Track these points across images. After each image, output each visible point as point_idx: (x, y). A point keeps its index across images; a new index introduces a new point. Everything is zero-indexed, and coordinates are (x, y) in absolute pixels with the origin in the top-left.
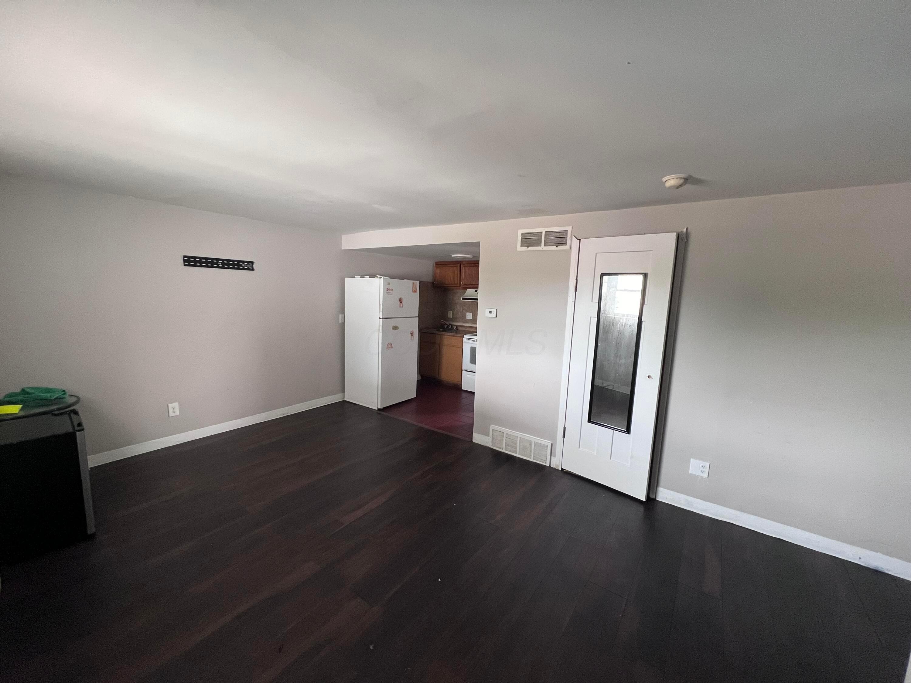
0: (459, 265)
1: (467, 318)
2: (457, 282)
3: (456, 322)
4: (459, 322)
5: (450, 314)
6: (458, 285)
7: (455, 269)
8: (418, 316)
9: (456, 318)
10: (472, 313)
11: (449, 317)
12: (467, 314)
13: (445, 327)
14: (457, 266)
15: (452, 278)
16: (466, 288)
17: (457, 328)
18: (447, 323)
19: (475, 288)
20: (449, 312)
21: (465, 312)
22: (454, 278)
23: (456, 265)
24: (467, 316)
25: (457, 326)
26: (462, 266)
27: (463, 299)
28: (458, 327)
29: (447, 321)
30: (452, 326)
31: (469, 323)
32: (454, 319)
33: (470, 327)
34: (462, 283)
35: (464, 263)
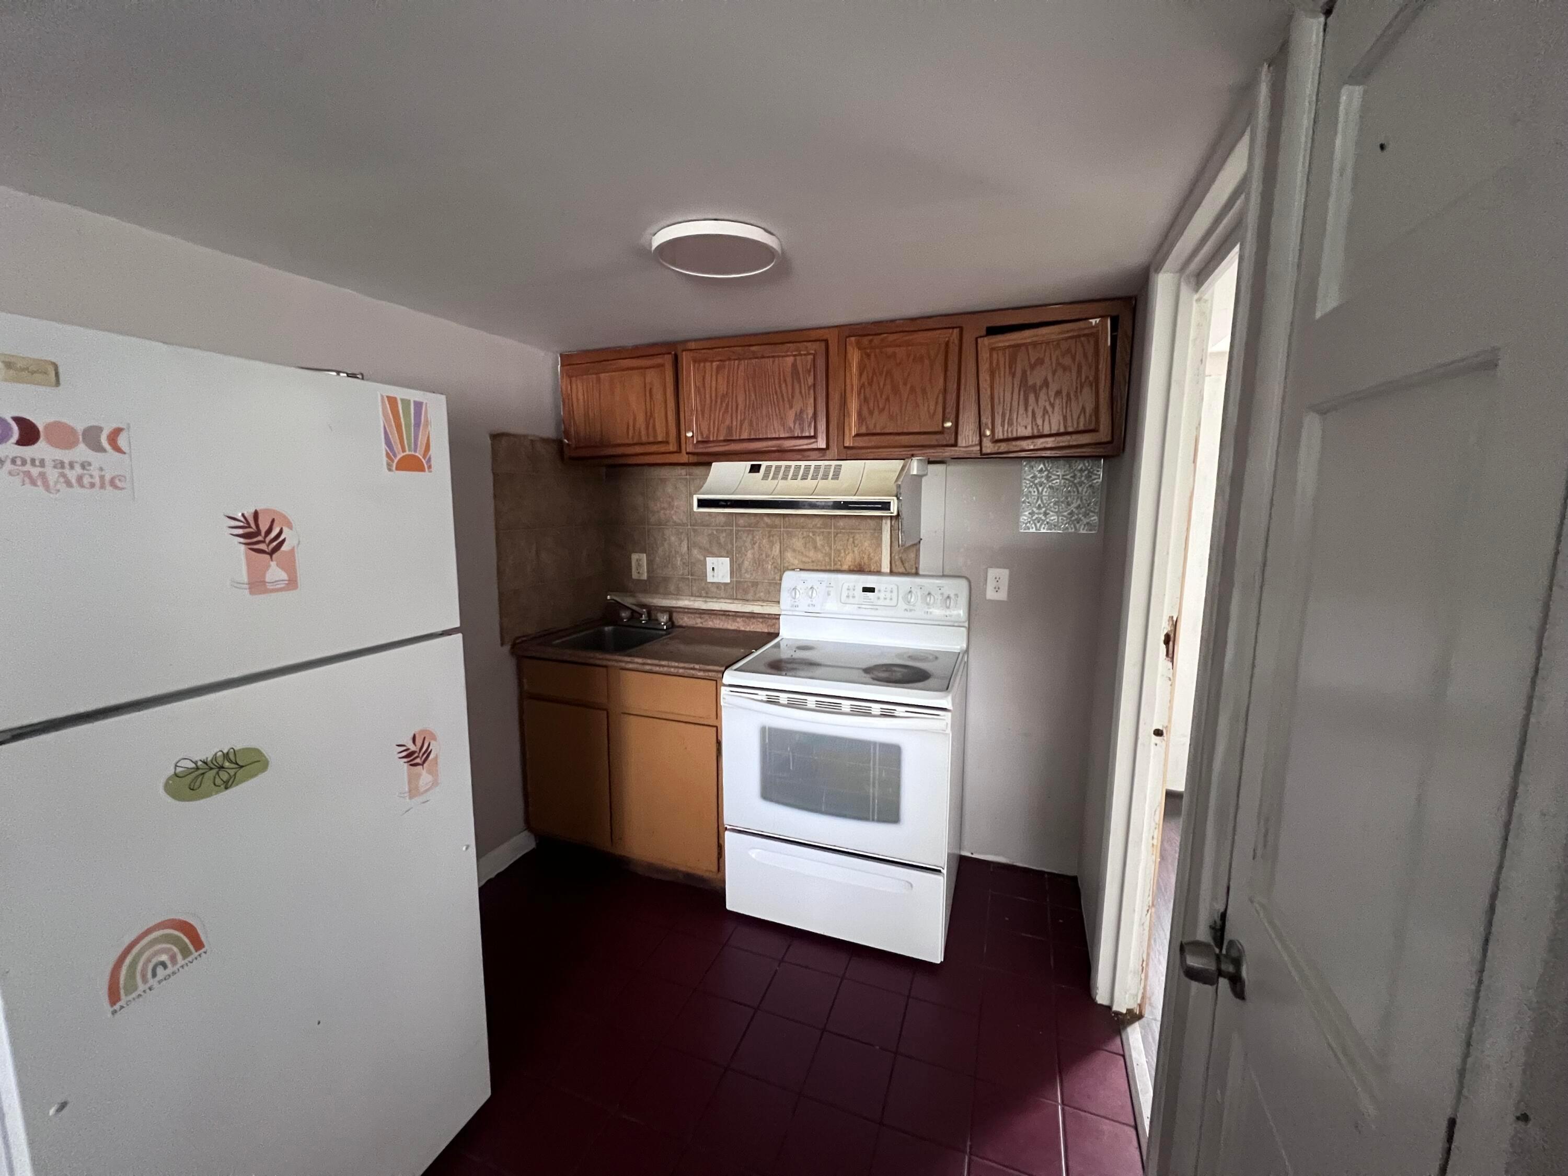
0: (668, 360)
1: (710, 579)
2: (667, 434)
3: (667, 594)
4: (678, 593)
5: (639, 565)
6: (672, 447)
7: (652, 376)
8: (457, 624)
9: (666, 580)
10: (727, 561)
11: (635, 575)
12: (710, 561)
13: (622, 619)
14: (662, 365)
15: (641, 419)
16: (704, 461)
17: (671, 619)
18: (628, 601)
19: (750, 456)
20: (635, 557)
21: (702, 558)
22: (649, 417)
23: (659, 360)
24: (709, 569)
25: (670, 611)
26: (685, 358)
27: (702, 503)
28: (675, 615)
29: (632, 593)
30: (651, 611)
31: (717, 598)
32: (653, 584)
33: (725, 614)
34: (690, 434)
35: (693, 345)
